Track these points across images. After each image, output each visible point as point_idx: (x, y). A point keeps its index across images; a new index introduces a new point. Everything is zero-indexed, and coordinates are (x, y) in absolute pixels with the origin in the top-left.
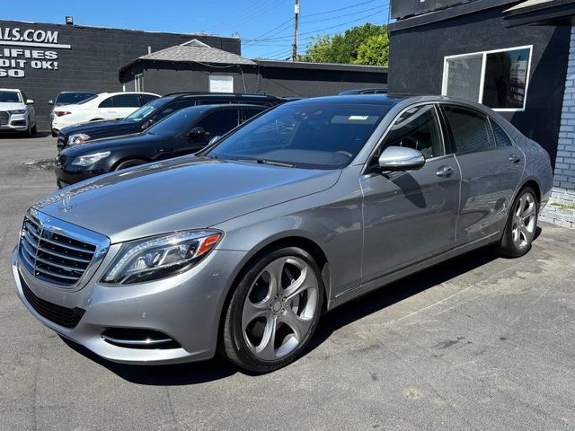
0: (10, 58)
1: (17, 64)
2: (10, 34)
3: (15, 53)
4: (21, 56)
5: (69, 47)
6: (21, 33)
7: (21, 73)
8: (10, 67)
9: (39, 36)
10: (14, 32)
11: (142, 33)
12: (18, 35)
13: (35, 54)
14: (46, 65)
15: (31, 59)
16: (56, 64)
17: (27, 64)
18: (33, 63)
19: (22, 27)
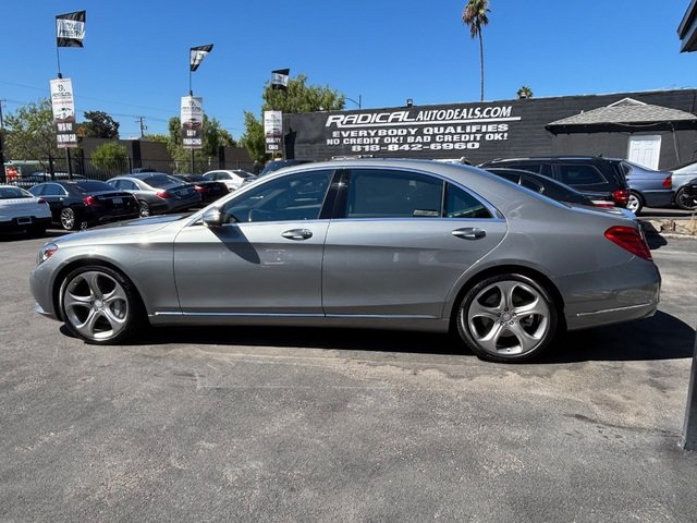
0: (470, 134)
1: (475, 137)
2: (473, 114)
3: (474, 129)
4: (478, 131)
5: (519, 118)
6: (481, 111)
7: (477, 145)
8: (469, 141)
9: (496, 112)
10: (476, 112)
11: (594, 97)
12: (478, 113)
13: (490, 128)
14: (498, 137)
15: (486, 133)
16: (506, 135)
17: (483, 138)
18: (487, 137)
19: (483, 106)
